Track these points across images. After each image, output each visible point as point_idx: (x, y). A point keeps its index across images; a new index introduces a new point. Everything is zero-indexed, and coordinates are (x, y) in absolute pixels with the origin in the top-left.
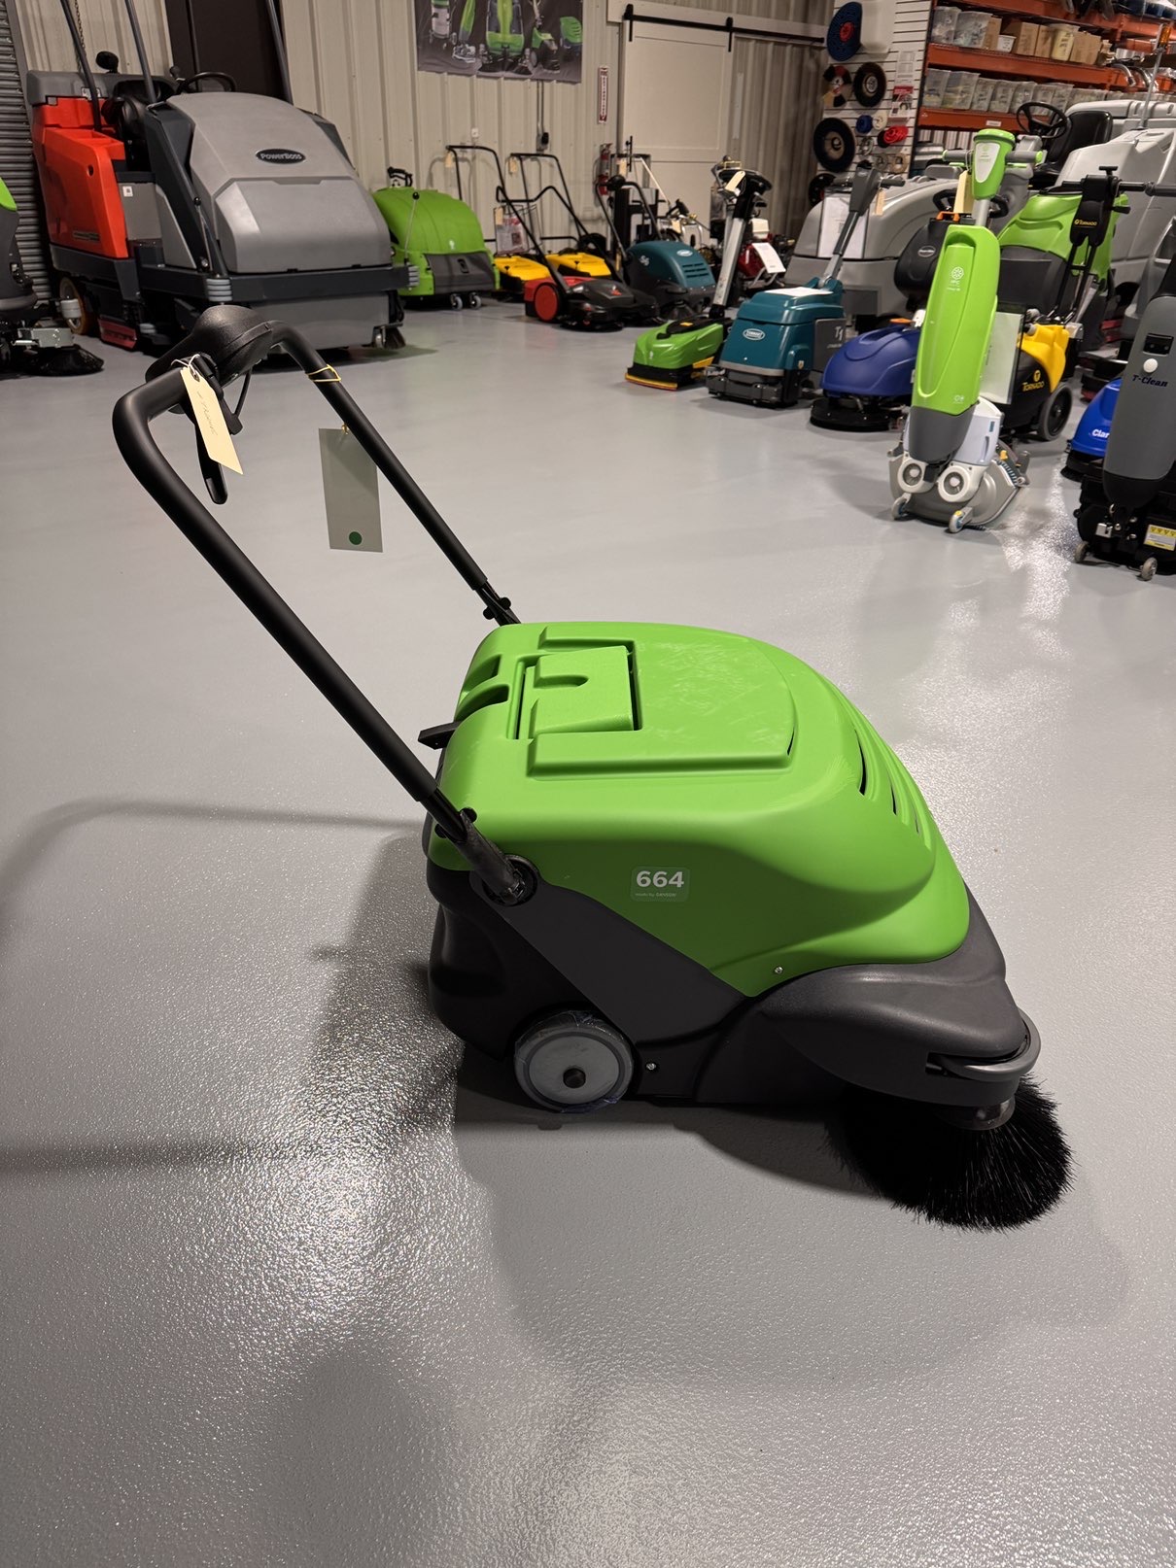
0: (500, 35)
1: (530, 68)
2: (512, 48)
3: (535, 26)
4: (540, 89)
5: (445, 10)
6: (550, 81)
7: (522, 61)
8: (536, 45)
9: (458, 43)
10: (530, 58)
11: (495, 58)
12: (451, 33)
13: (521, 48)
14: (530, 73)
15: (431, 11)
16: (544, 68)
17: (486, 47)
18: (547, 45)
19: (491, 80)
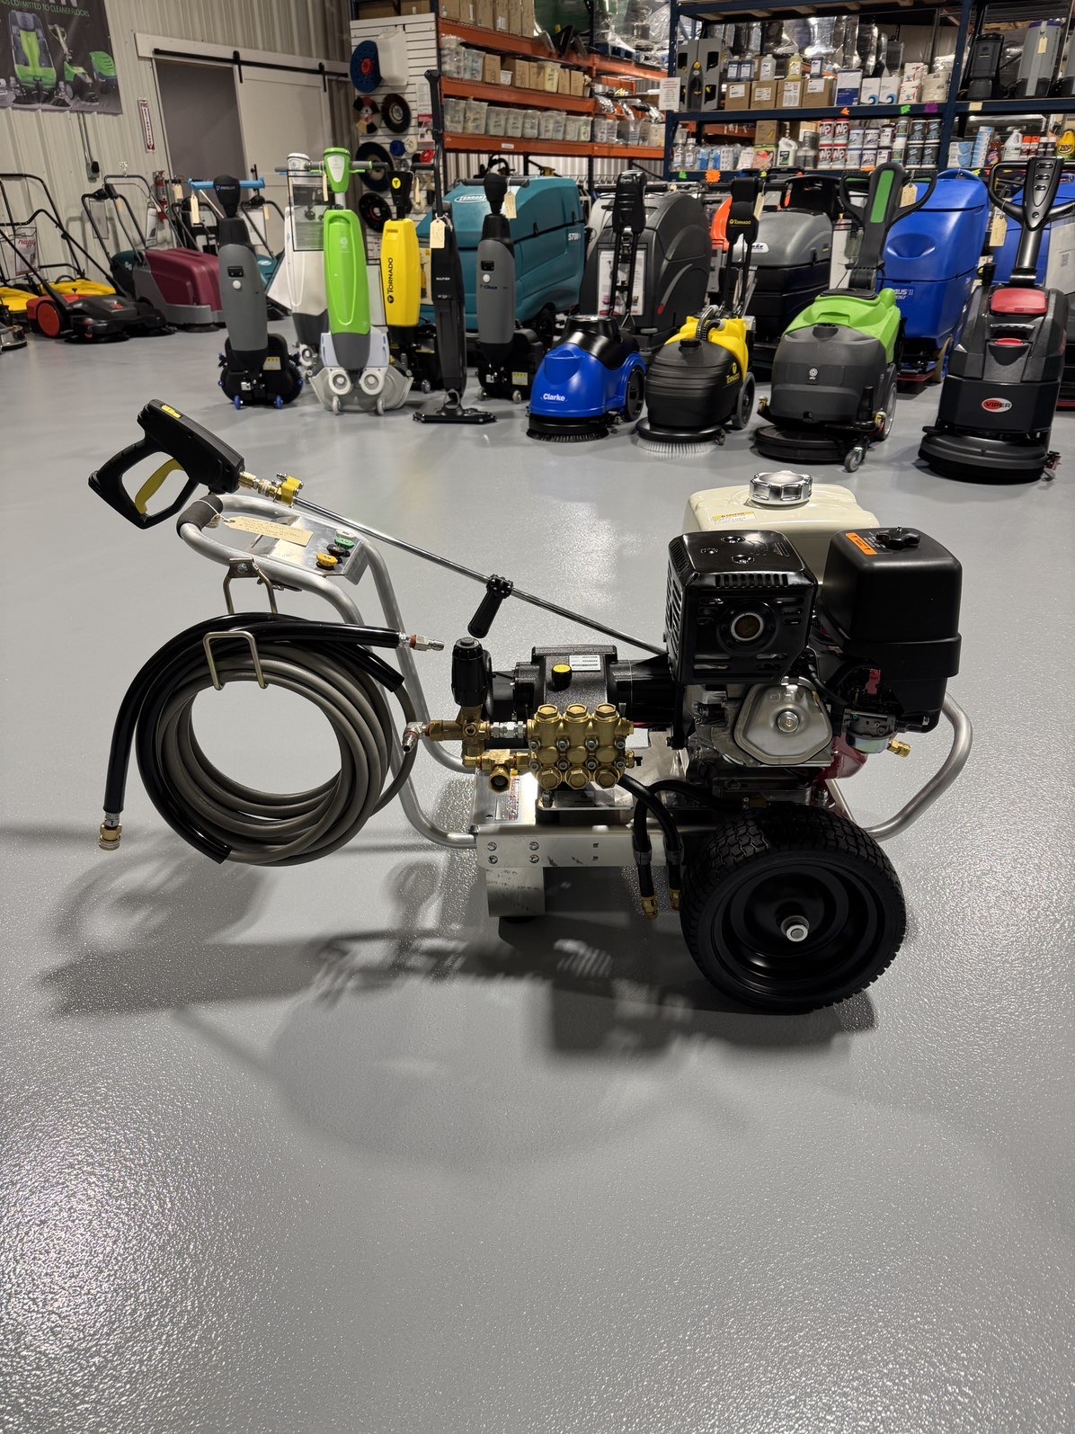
0: (30, 69)
1: (67, 100)
2: (44, 80)
3: (65, 60)
4: (81, 120)
6: (90, 112)
7: (57, 94)
8: (69, 77)
10: (66, 93)
11: (29, 91)
13: (55, 81)
14: (68, 105)
16: (82, 100)
17: (17, 80)
18: (79, 78)
19: (28, 112)
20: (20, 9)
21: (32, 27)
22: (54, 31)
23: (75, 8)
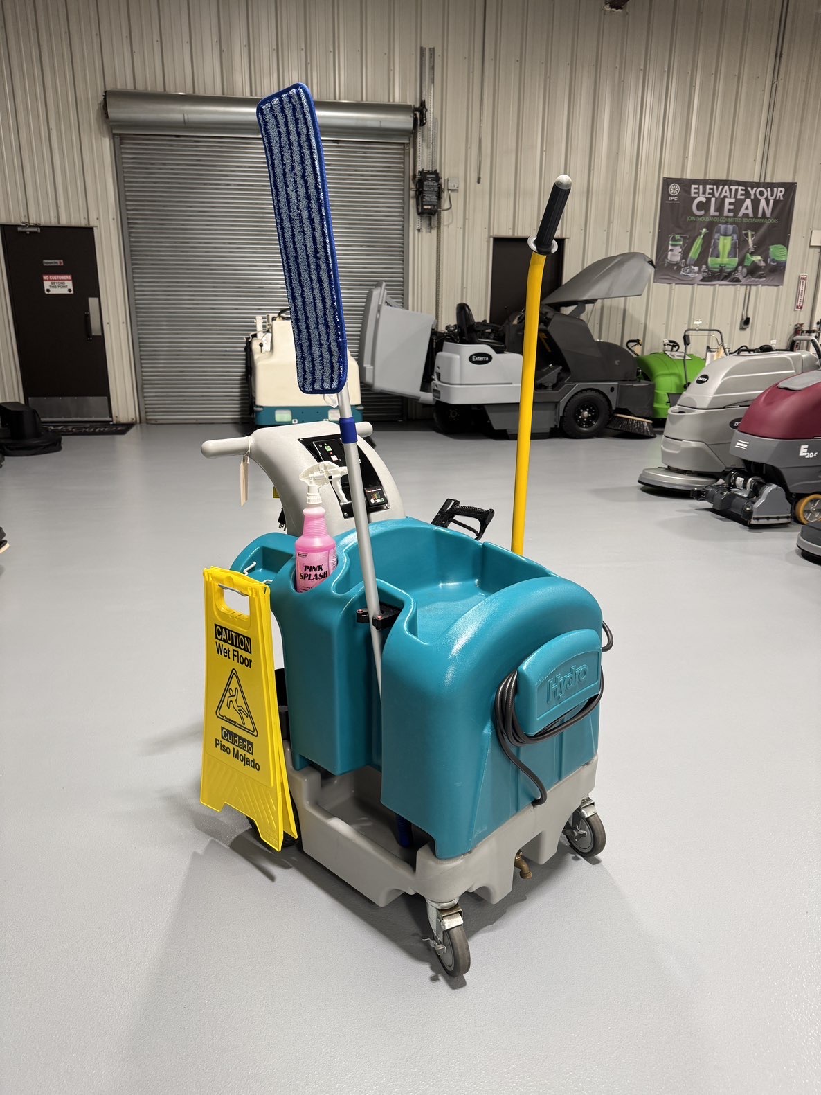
0: (719, 260)
1: (741, 278)
2: (727, 266)
3: (748, 252)
4: (748, 290)
5: (679, 247)
6: (757, 285)
7: (735, 274)
8: (747, 263)
9: (686, 265)
10: (742, 274)
11: (715, 272)
12: (681, 259)
13: (735, 266)
14: (741, 281)
15: (668, 247)
16: (753, 277)
17: (707, 267)
18: (756, 263)
19: (709, 287)
20: (726, 223)
21: (730, 233)
22: (747, 235)
23: (768, 218)
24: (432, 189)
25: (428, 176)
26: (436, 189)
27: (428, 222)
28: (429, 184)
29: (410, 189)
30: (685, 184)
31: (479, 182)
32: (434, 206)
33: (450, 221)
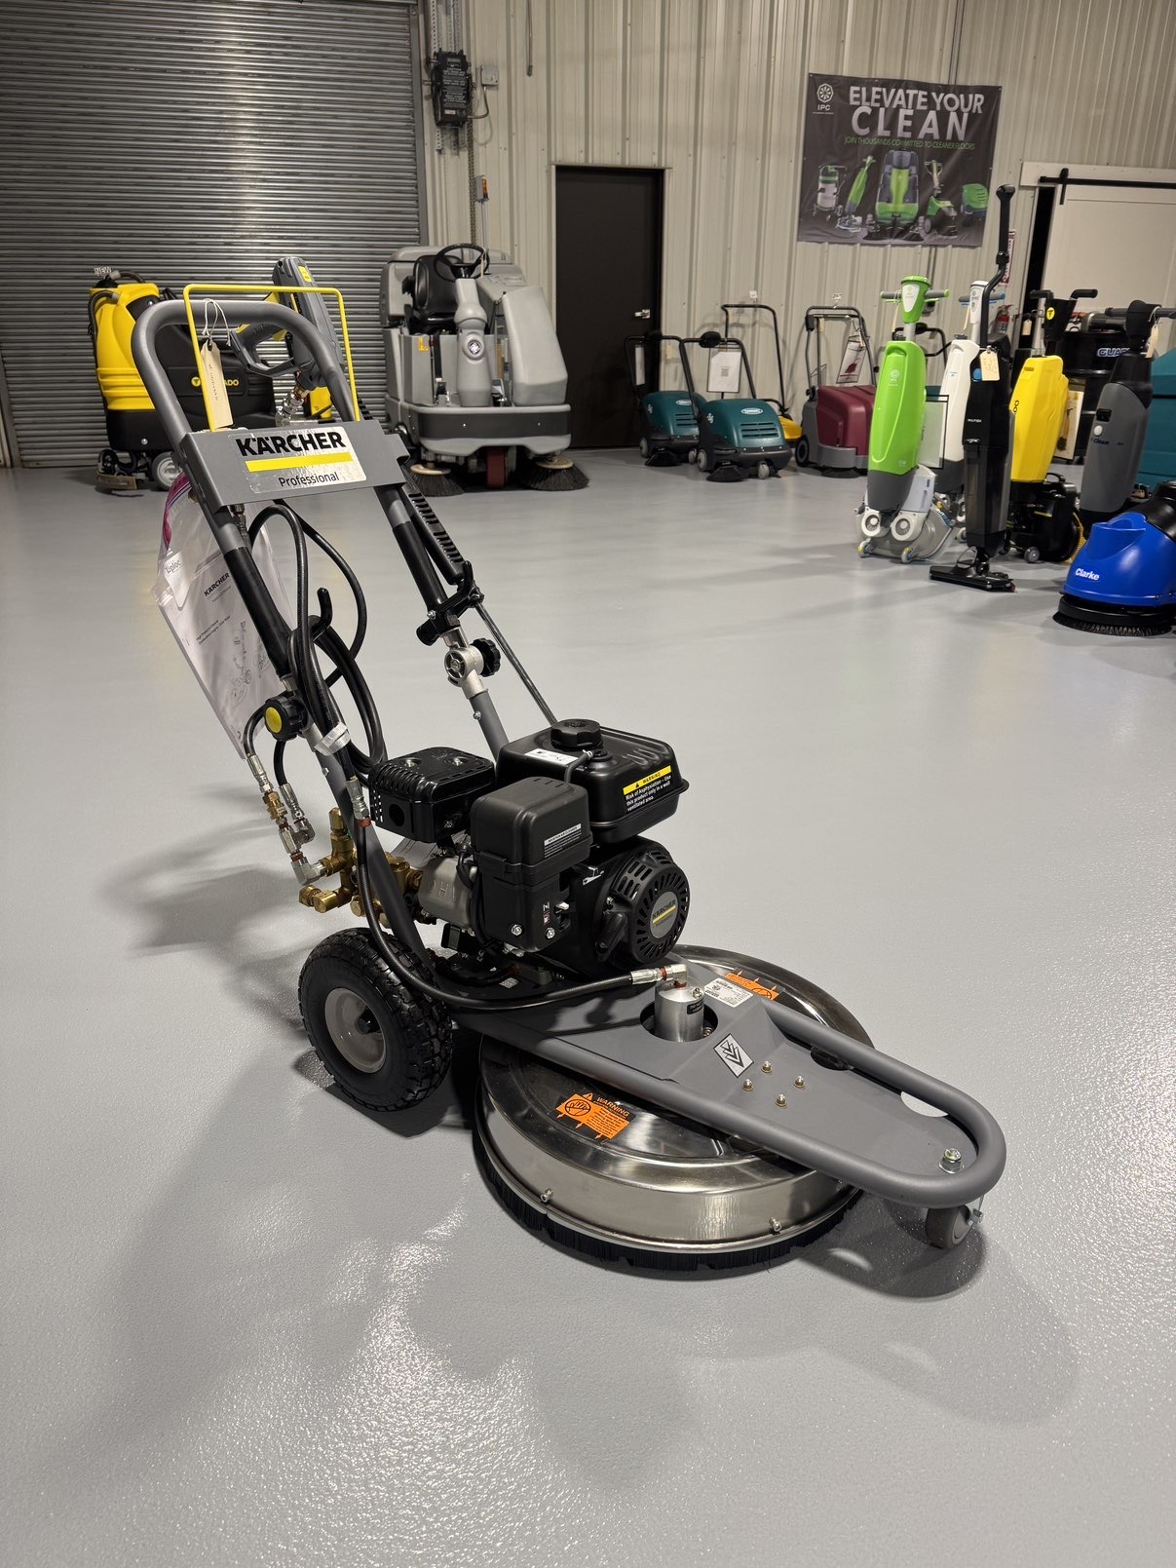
0: (891, 207)
1: (922, 235)
2: (903, 216)
3: (932, 194)
4: (933, 254)
5: (833, 185)
6: (945, 246)
7: (914, 228)
8: (932, 212)
9: (844, 215)
10: (924, 228)
11: (883, 227)
12: (837, 205)
13: (914, 216)
15: (817, 185)
16: (939, 233)
17: (874, 217)
18: (944, 212)
19: (877, 248)
20: (900, 149)
21: (907, 164)
22: (930, 168)
23: (961, 142)
24: (456, 83)
25: (449, 60)
26: (463, 83)
27: (453, 138)
28: (451, 72)
29: (422, 82)
30: (841, 85)
31: (529, 73)
32: (461, 110)
33: (488, 137)
